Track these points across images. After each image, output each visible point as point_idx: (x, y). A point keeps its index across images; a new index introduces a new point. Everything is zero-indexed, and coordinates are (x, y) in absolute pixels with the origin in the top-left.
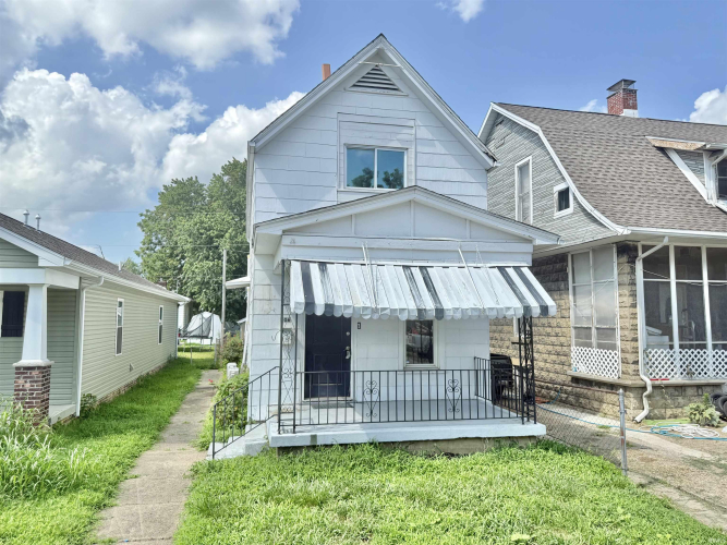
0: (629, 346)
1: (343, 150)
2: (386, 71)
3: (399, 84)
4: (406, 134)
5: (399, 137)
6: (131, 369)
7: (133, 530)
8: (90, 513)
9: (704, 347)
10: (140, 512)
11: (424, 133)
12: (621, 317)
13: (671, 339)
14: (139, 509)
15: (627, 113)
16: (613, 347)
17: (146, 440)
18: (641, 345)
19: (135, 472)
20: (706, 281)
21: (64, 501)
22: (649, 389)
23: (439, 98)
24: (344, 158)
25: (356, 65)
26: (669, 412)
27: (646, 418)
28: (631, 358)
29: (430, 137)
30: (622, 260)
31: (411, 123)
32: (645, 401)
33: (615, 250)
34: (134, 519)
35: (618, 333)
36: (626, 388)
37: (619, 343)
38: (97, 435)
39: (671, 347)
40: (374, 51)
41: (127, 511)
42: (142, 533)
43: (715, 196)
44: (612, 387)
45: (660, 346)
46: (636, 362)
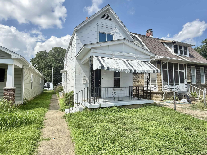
0: (160, 84)
1: (99, 33)
2: (109, 14)
3: (112, 18)
4: (114, 31)
5: (112, 31)
6: (34, 93)
7: (54, 135)
8: (38, 131)
9: (173, 84)
10: (53, 129)
11: (118, 31)
12: (158, 78)
13: (167, 83)
14: (53, 128)
15: (151, 36)
16: (156, 85)
17: (45, 109)
18: (162, 84)
19: (46, 118)
20: (174, 70)
21: (27, 127)
22: (164, 93)
23: (122, 23)
24: (99, 35)
25: (102, 11)
26: (167, 98)
27: (164, 100)
28: (160, 87)
29: (119, 32)
30: (158, 65)
31: (115, 28)
32: (163, 96)
33: (156, 63)
34: (53, 131)
35: (157, 81)
36: (159, 93)
37: (157, 84)
38: (30, 109)
39: (167, 84)
40: (107, 8)
41: (49, 129)
42: (58, 135)
43: (174, 53)
44: (155, 93)
45: (165, 84)
46: (161, 88)
